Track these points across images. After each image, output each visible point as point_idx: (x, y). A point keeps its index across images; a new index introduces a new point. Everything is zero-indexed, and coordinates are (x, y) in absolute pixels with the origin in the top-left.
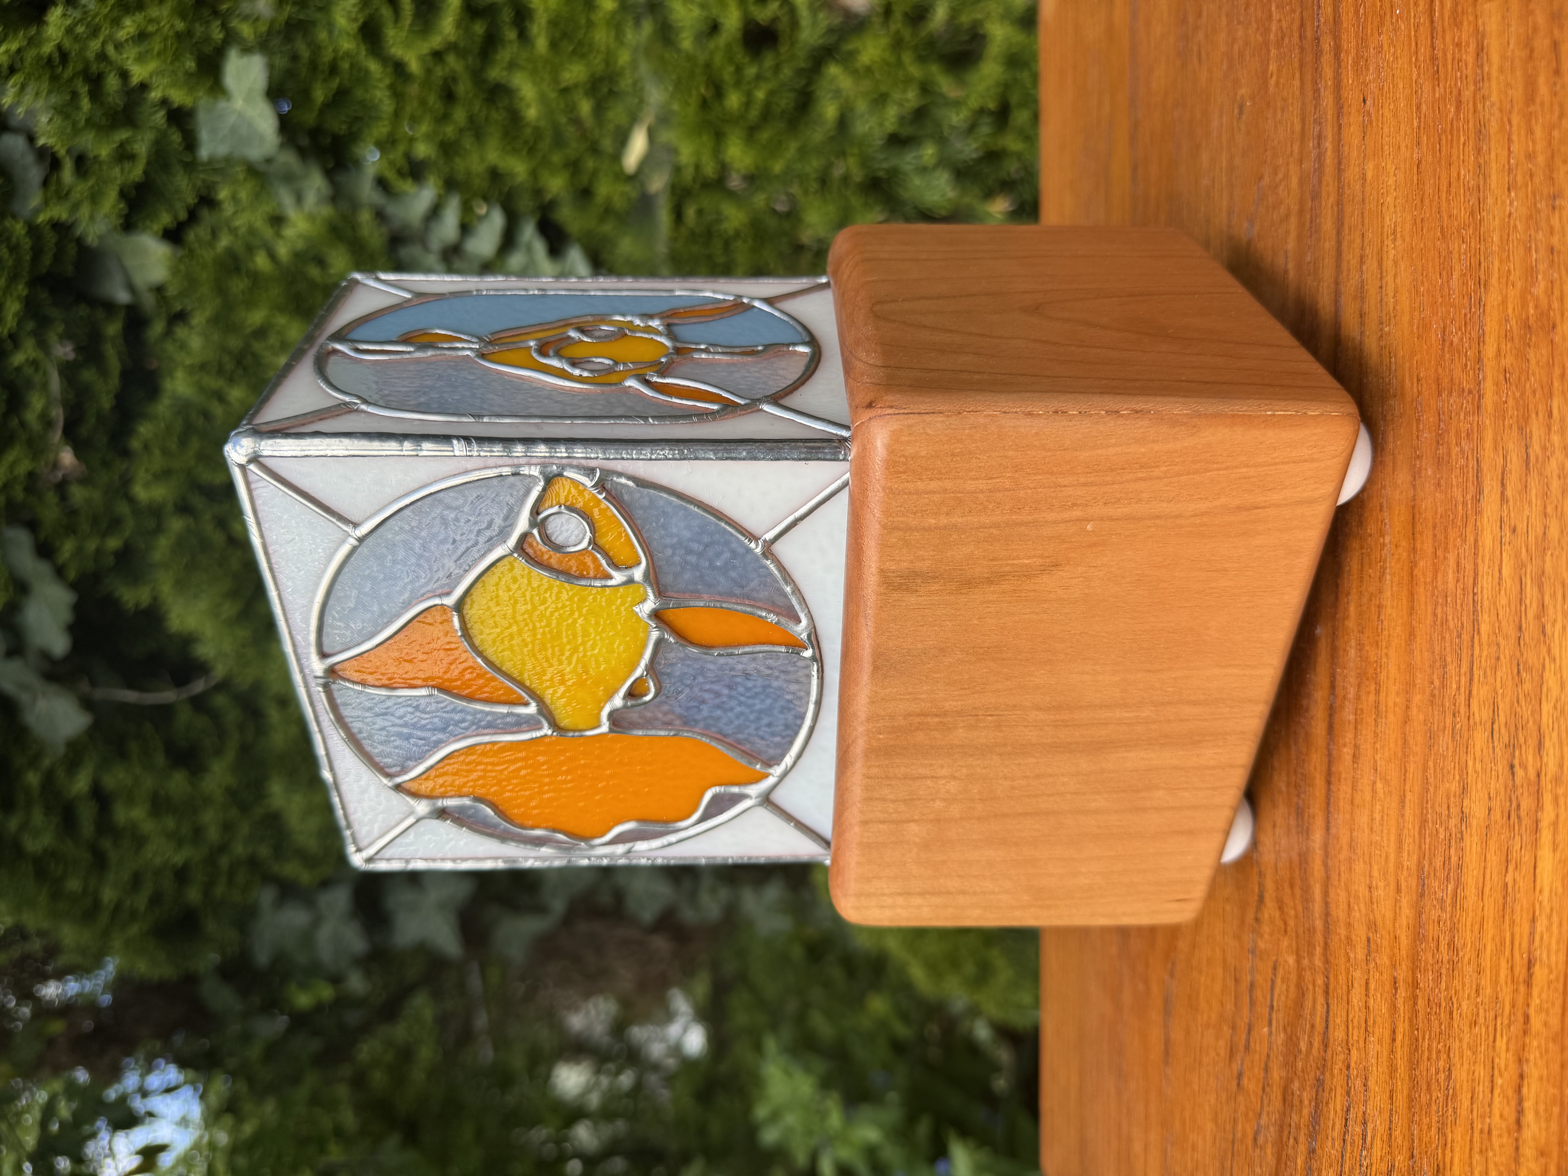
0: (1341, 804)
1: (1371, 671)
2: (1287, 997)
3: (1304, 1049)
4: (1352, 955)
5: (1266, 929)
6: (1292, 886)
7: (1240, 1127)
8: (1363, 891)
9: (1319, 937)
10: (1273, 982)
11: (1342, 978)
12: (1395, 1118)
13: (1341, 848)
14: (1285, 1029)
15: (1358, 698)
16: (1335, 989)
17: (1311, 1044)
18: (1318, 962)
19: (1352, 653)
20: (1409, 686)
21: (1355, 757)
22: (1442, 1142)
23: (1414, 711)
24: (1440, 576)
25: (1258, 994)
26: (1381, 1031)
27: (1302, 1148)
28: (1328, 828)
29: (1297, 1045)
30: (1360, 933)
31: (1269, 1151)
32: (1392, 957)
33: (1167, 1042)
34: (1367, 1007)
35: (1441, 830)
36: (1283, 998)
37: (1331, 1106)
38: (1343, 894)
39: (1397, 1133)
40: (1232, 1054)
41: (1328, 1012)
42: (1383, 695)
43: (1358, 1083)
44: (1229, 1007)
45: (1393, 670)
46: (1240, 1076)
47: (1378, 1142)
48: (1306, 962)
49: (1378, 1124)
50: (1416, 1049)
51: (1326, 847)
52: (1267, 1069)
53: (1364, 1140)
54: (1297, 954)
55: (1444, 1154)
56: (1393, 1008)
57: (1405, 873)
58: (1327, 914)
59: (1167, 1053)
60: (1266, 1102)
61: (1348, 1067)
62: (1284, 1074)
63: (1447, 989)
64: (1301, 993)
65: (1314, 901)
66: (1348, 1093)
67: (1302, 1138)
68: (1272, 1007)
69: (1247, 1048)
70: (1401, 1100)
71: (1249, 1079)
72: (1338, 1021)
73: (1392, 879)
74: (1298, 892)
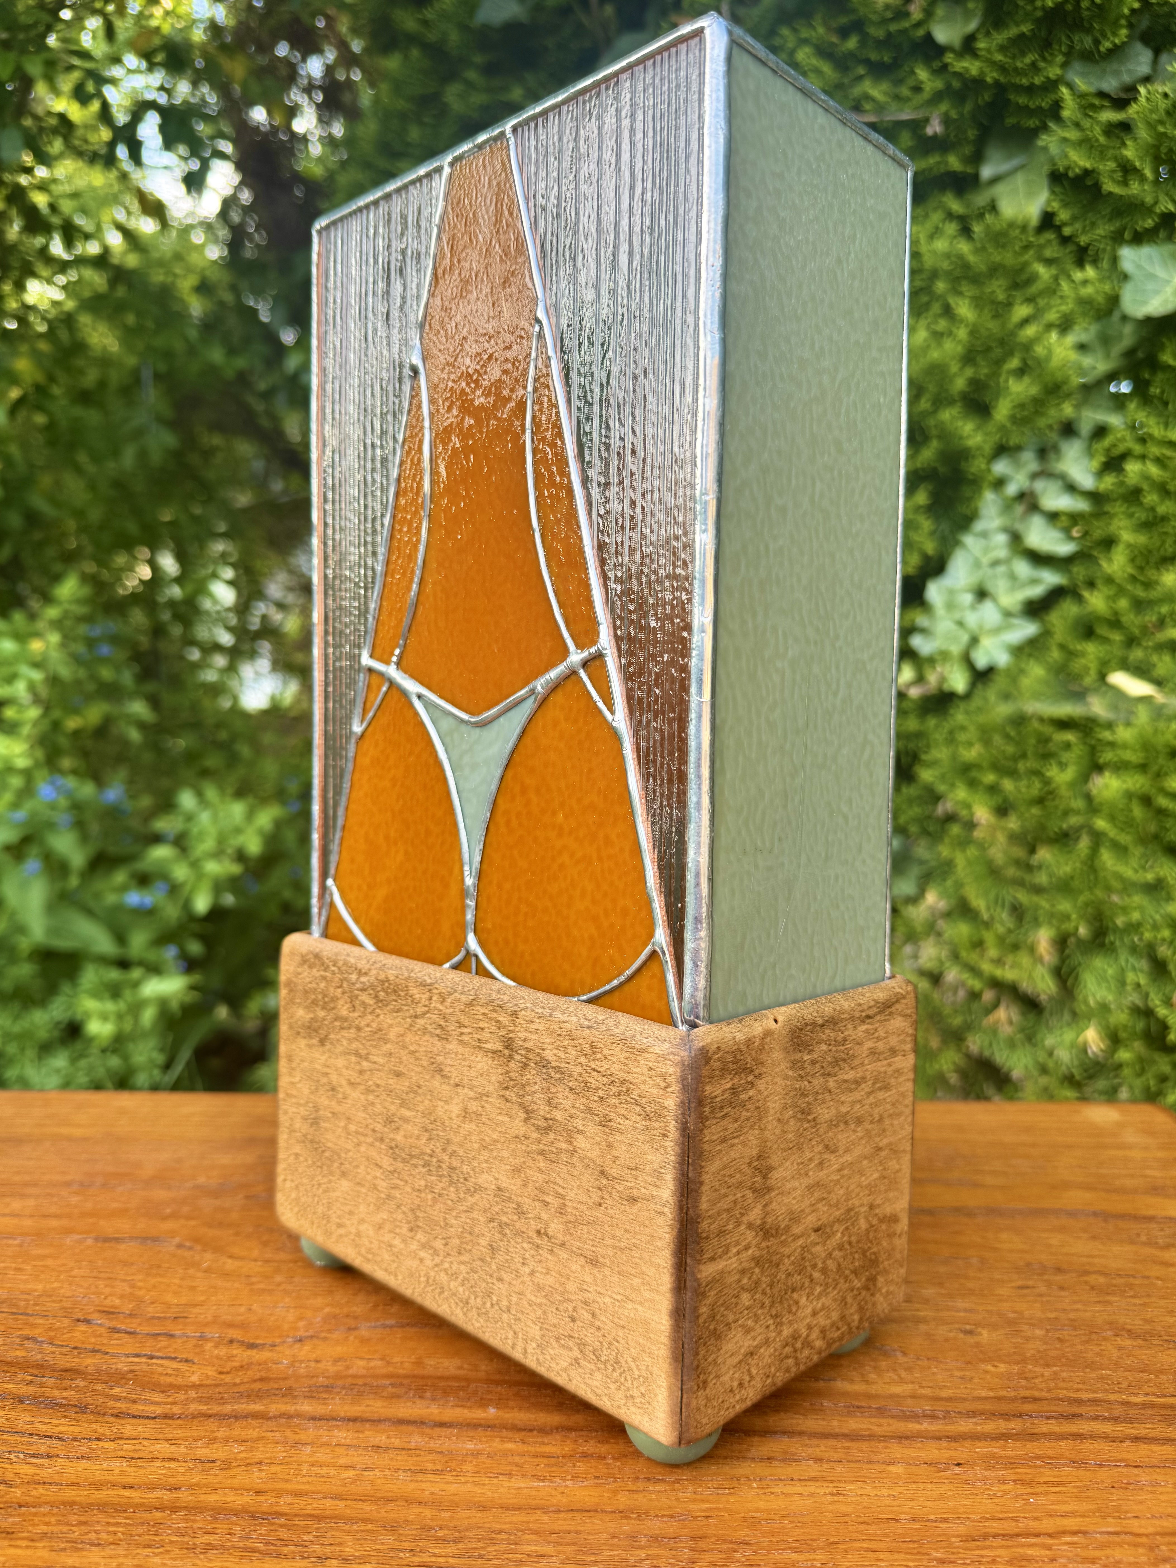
0: (336, 1432)
1: (453, 1464)
2: (161, 1374)
3: (113, 1392)
4: (200, 1444)
5: (223, 1351)
6: (262, 1380)
7: (41, 1321)
8: (258, 1456)
9: (216, 1409)
10: (175, 1358)
11: (179, 1433)
12: (53, 1488)
13: (296, 1433)
14: (132, 1371)
15: (431, 1451)
16: (169, 1425)
17: (118, 1399)
18: (193, 1407)
19: (470, 1446)
20: (437, 1504)
21: (377, 1448)
22: (35, 1537)
23: (417, 1511)
24: (534, 1537)
25: (163, 1342)
26: (132, 1473)
27: (23, 1390)
28: (313, 1418)
29: (117, 1383)
30: (219, 1452)
31: (19, 1353)
32: (197, 1485)
33: (117, 1240)
34: (153, 1459)
35: (311, 1538)
36: (160, 1370)
37: (63, 1421)
38: (255, 1434)
39: (41, 1491)
40: (108, 1313)
41: (148, 1418)
42: (431, 1477)
43: (84, 1450)
44: (151, 1310)
45: (453, 1488)
46: (87, 1321)
47: (31, 1470)
48: (193, 1394)
49: (48, 1470)
50: (116, 1511)
51: (299, 1415)
52: (94, 1351)
53: (33, 1456)
54: (201, 1385)
55: (23, 1539)
56: (153, 1487)
57: (274, 1500)
58: (237, 1417)
59: (106, 1240)
60: (64, 1350)
61: (99, 1439)
62: (90, 1369)
63: (171, 1542)
64: (164, 1390)
65: (247, 1403)
66: (75, 1439)
67: (32, 1389)
68: (151, 1357)
69: (114, 1330)
70: (70, 1494)
71: (84, 1332)
72: (140, 1428)
73: (269, 1486)
74: (257, 1386)
